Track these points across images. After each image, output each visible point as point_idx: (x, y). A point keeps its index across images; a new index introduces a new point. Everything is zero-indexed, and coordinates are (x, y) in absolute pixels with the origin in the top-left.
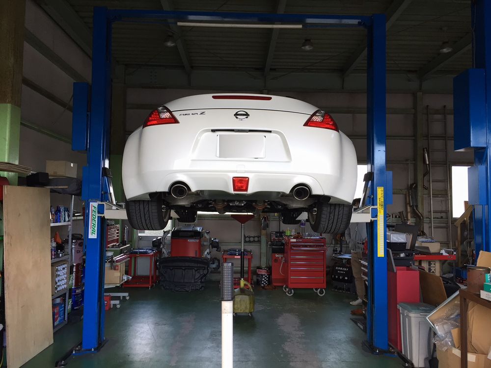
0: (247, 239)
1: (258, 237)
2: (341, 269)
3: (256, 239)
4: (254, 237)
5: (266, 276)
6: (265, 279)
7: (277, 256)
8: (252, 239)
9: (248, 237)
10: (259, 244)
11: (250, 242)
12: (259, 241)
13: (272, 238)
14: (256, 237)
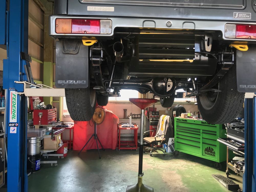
7: (153, 127)
8: (136, 116)
13: (150, 116)
14: (139, 115)
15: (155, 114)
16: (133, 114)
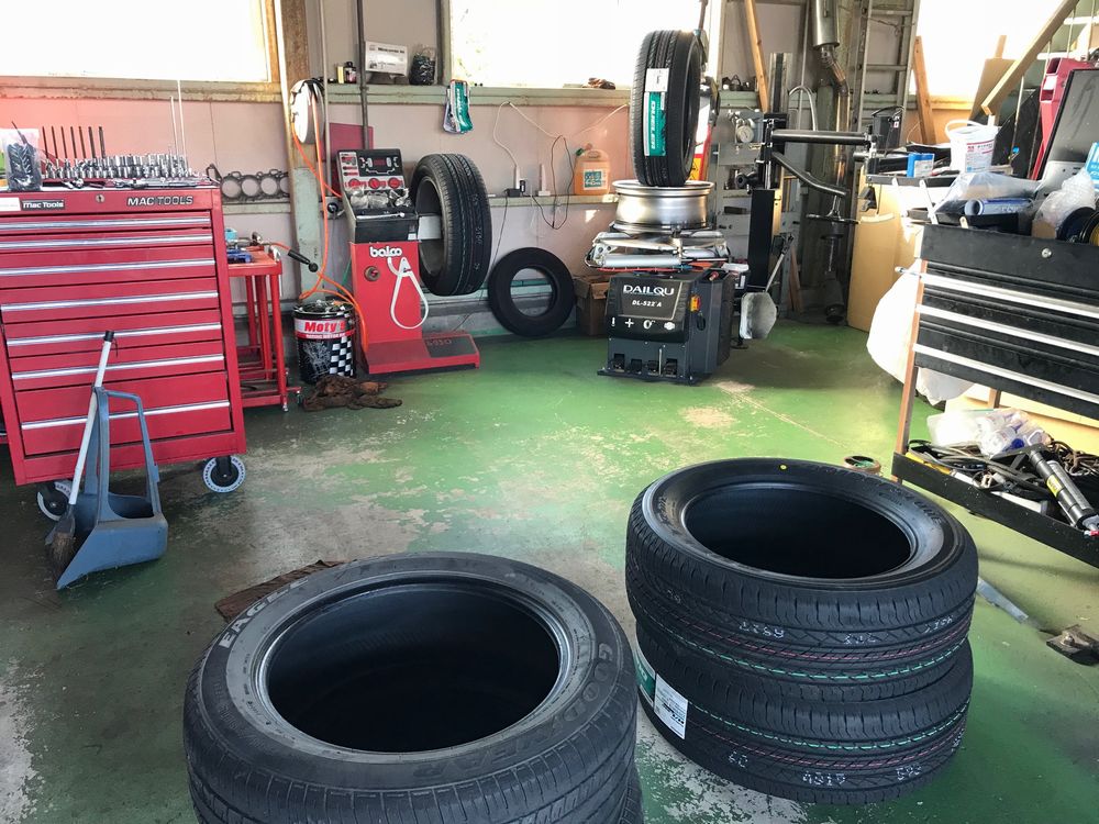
0: (231, 188)
1: (277, 178)
2: (646, 290)
3: (269, 186)
4: (259, 179)
5: (344, 346)
6: (343, 358)
7: (375, 253)
8: (250, 188)
9: (230, 177)
10: (286, 208)
11: (242, 198)
12: (286, 196)
13: (346, 179)
14: (264, 176)
15: (383, 169)
16: (223, 175)
